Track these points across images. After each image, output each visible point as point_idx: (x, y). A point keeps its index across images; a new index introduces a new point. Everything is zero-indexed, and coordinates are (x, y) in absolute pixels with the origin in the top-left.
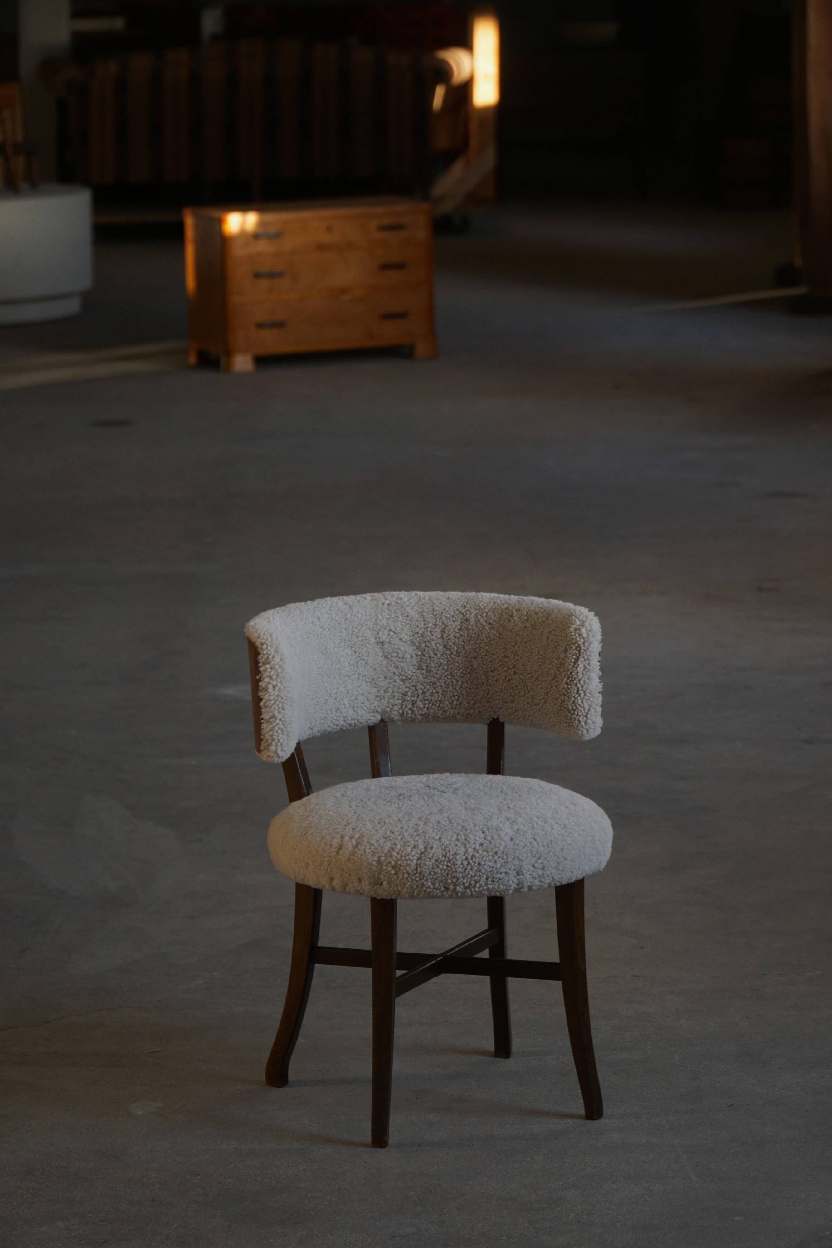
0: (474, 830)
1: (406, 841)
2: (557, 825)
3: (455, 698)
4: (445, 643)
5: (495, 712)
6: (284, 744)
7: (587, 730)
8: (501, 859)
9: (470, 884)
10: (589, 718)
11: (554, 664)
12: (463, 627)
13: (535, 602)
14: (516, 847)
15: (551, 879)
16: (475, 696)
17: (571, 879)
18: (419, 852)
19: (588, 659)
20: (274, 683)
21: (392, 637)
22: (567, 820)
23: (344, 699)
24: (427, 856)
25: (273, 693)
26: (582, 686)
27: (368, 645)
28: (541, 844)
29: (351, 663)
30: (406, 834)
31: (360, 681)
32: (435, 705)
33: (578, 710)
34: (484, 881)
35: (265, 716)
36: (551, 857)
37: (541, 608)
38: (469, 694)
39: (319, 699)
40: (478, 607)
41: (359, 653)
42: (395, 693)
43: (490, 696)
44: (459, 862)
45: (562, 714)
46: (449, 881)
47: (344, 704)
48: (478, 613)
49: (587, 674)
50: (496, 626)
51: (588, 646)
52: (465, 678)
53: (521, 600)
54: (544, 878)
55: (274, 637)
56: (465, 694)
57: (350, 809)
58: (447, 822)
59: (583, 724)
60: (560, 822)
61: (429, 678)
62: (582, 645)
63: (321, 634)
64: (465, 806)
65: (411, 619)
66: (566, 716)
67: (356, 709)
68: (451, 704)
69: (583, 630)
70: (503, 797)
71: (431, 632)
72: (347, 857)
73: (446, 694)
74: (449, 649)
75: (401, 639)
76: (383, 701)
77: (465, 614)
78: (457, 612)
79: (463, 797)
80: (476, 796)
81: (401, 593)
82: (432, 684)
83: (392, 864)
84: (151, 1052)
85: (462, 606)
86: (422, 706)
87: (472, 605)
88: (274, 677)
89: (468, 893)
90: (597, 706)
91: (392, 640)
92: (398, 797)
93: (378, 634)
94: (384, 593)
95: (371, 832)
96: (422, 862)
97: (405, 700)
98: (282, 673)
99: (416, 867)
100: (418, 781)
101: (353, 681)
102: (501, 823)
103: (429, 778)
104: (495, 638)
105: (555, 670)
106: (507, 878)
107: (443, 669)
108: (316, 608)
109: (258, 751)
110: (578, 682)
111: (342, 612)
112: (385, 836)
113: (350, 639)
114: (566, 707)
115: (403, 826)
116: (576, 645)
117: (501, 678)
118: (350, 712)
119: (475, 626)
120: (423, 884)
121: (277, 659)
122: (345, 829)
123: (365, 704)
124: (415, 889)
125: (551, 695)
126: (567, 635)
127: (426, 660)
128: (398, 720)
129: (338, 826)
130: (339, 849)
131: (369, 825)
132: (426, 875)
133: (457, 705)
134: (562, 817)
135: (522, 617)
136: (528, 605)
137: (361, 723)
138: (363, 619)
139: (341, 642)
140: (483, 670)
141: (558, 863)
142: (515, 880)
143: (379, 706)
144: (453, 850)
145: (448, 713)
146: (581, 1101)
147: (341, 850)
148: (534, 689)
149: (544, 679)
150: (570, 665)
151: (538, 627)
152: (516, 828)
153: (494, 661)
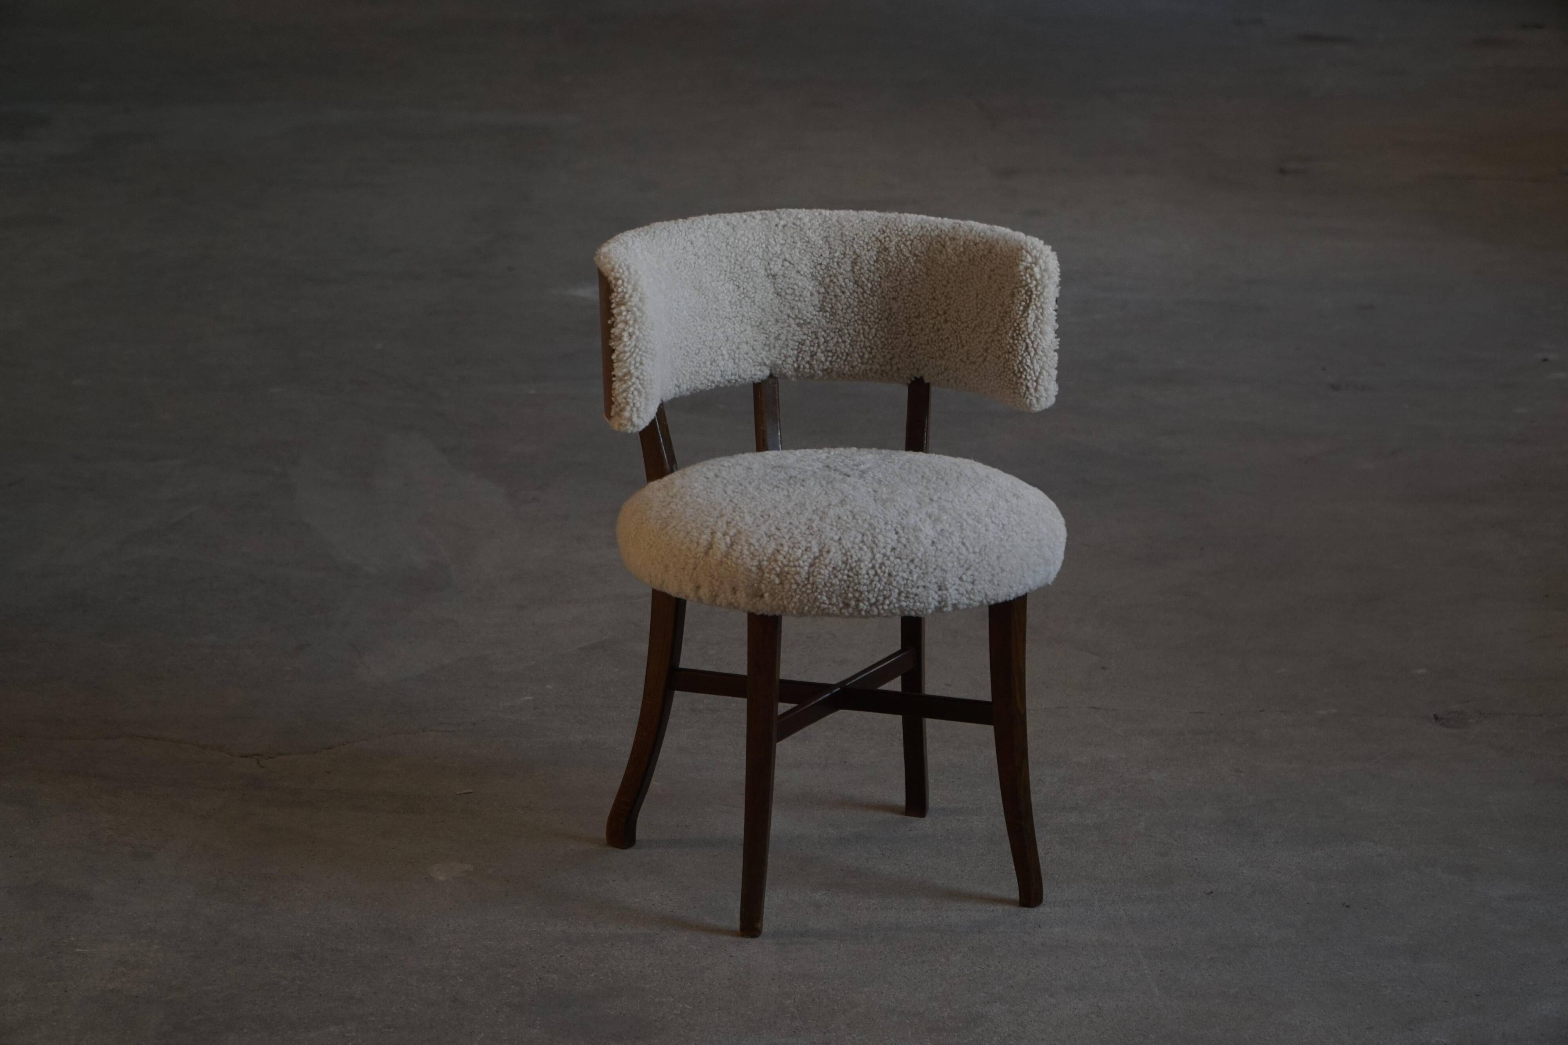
0: (885, 529)
1: (796, 541)
2: (993, 525)
3: (867, 350)
4: (856, 278)
5: (918, 370)
6: (642, 409)
7: (1038, 399)
8: (918, 569)
9: (877, 600)
10: (1040, 383)
11: (997, 313)
12: (880, 259)
13: (975, 228)
14: (939, 553)
15: (984, 596)
16: (893, 349)
17: (1009, 596)
18: (812, 556)
19: (1041, 307)
20: (631, 330)
21: (787, 269)
22: (1006, 519)
23: (722, 348)
24: (822, 562)
25: (628, 343)
26: (1033, 342)
27: (755, 278)
28: (971, 550)
29: (733, 301)
30: (796, 532)
31: (743, 324)
32: (841, 358)
33: (1027, 372)
34: (896, 597)
35: (618, 372)
36: (984, 568)
37: (983, 238)
38: (885, 345)
39: (690, 348)
40: (900, 233)
41: (744, 289)
42: (789, 341)
43: (912, 349)
44: (864, 572)
45: (1006, 377)
46: (850, 595)
47: (722, 355)
48: (901, 240)
49: (1039, 326)
50: (923, 258)
51: (1041, 291)
52: (881, 325)
53: (957, 225)
54: (974, 594)
55: (632, 270)
56: (880, 346)
57: (725, 495)
58: (850, 518)
59: (1032, 390)
60: (997, 521)
61: (834, 322)
62: (1034, 289)
63: (695, 263)
64: (875, 497)
65: (813, 246)
66: (1010, 380)
67: (737, 361)
68: (862, 357)
69: (1036, 270)
70: (925, 484)
71: (838, 263)
72: (719, 559)
73: (856, 345)
74: (861, 287)
75: (798, 272)
76: (773, 351)
77: (883, 241)
78: (874, 239)
79: (873, 484)
80: (889, 482)
81: (800, 211)
82: (837, 330)
83: (776, 571)
84: (460, 794)
85: (880, 231)
86: (823, 359)
87: (893, 230)
88: (631, 322)
89: (873, 612)
90: (1051, 367)
91: (787, 272)
92: (788, 481)
93: (769, 264)
94: (778, 210)
95: (750, 527)
96: (816, 570)
97: (801, 351)
98: (640, 317)
99: (807, 576)
100: (815, 458)
101: (734, 324)
102: (920, 520)
103: (829, 454)
104: (921, 274)
105: (997, 320)
106: (925, 594)
107: (853, 312)
108: (689, 228)
109: (607, 417)
110: (1027, 337)
111: (723, 235)
112: (769, 534)
113: (732, 270)
114: (1011, 367)
115: (792, 521)
116: (1026, 288)
117: (927, 327)
118: (730, 365)
119: (896, 257)
120: (816, 598)
121: (635, 300)
122: (716, 522)
123: (749, 355)
124: (806, 605)
125: (992, 351)
126: (1014, 274)
127: (831, 299)
128: (792, 376)
129: (709, 519)
130: (709, 549)
131: (748, 519)
132: (820, 587)
133: (869, 359)
134: (1000, 514)
135: (958, 248)
136: (966, 232)
137: (744, 379)
138: (750, 245)
139: (720, 274)
140: (905, 315)
141: (993, 575)
142: (936, 597)
143: (767, 358)
144: (856, 555)
145: (858, 369)
146: (1015, 881)
147: (711, 550)
148: (970, 343)
149: (983, 331)
150: (1018, 314)
151: (977, 263)
152: (939, 528)
153: (919, 304)
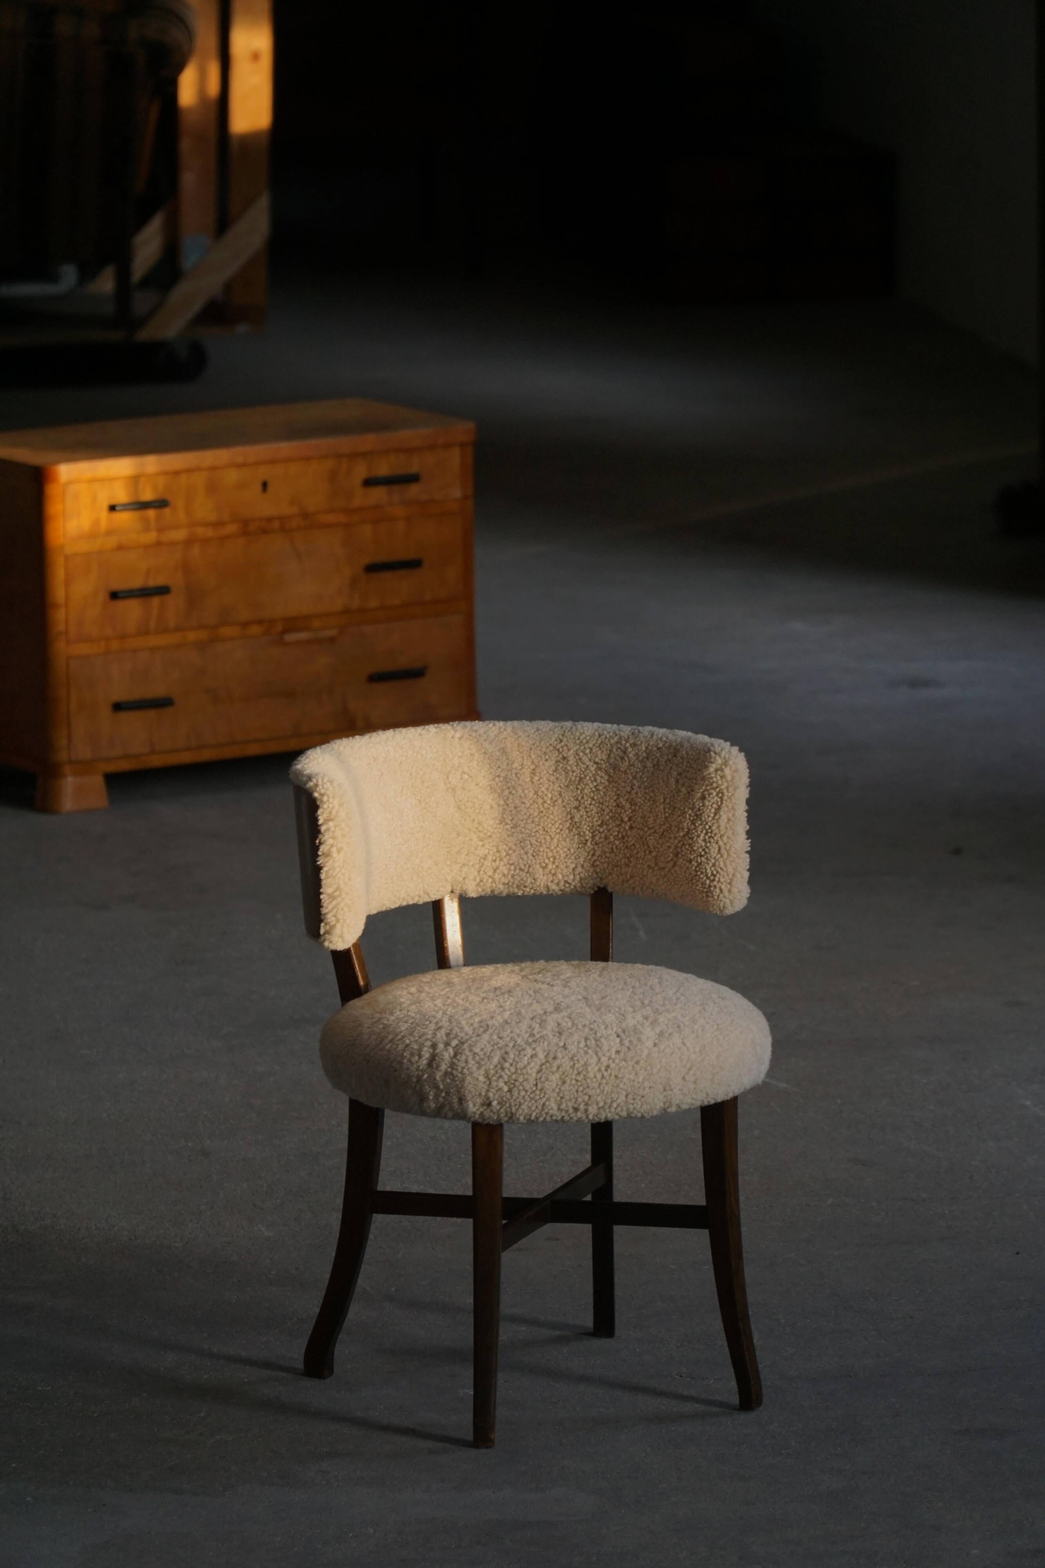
0: (606, 1033)
1: (520, 1049)
4: (536, 789)
5: (601, 879)
6: (351, 925)
7: (731, 902)
8: (643, 1070)
10: (732, 885)
11: (687, 816)
12: (559, 768)
13: (656, 734)
14: (661, 1054)
16: (575, 859)
18: (539, 1063)
19: (733, 809)
20: (340, 845)
21: (465, 781)
24: (550, 1068)
25: (338, 858)
26: (725, 844)
27: (436, 792)
28: (692, 1050)
29: (416, 816)
30: (519, 1040)
31: (426, 839)
33: (720, 875)
34: (623, 1099)
35: (325, 890)
36: (705, 1067)
37: (666, 742)
38: (567, 855)
40: (578, 741)
41: (426, 803)
42: (471, 856)
43: (595, 858)
44: (591, 1075)
45: (698, 880)
47: (406, 871)
48: (579, 749)
49: (731, 828)
50: (604, 765)
51: (733, 792)
52: (563, 834)
53: (637, 732)
55: (334, 786)
56: (563, 855)
57: (436, 1008)
58: (569, 1023)
59: (726, 892)
61: (515, 834)
62: (725, 791)
63: (380, 779)
64: (587, 1003)
65: (490, 758)
66: (702, 884)
67: (421, 876)
68: (544, 868)
69: (727, 771)
70: (631, 989)
71: (516, 774)
72: (444, 1070)
73: (539, 856)
74: (541, 797)
75: (477, 784)
76: (454, 866)
77: (561, 750)
78: (551, 748)
79: (580, 992)
80: (595, 989)
81: (475, 722)
82: (519, 842)
83: (504, 1079)
85: (556, 740)
86: (506, 872)
87: (570, 738)
88: (340, 837)
90: (743, 869)
91: (466, 785)
92: (495, 992)
93: (448, 778)
94: (453, 722)
95: (471, 1037)
96: (544, 1076)
97: (483, 865)
98: (347, 833)
99: (535, 1083)
101: (417, 839)
102: (638, 1023)
104: (603, 781)
105: (688, 823)
106: (651, 1094)
107: (533, 822)
109: (315, 937)
110: (719, 839)
111: (402, 748)
112: (492, 1043)
113: (413, 784)
114: (704, 871)
115: (512, 1029)
116: (717, 790)
117: (611, 834)
118: (414, 881)
119: (576, 766)
120: (544, 1104)
121: (342, 815)
122: (435, 1035)
123: (431, 871)
125: (683, 855)
126: (704, 777)
127: (511, 811)
128: (472, 891)
129: (426, 1031)
130: (432, 1061)
131: (467, 1028)
132: (549, 1093)
133: (551, 870)
135: (640, 753)
136: (646, 738)
138: (429, 758)
139: (403, 789)
140: (587, 824)
142: (662, 1097)
143: (449, 873)
144: (583, 1059)
147: (434, 1062)
148: (658, 848)
149: (672, 836)
150: (709, 816)
151: (662, 767)
152: (658, 1030)
153: (602, 813)
